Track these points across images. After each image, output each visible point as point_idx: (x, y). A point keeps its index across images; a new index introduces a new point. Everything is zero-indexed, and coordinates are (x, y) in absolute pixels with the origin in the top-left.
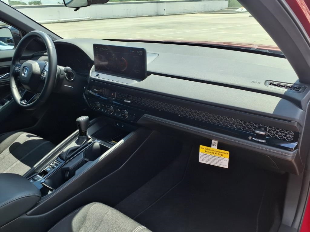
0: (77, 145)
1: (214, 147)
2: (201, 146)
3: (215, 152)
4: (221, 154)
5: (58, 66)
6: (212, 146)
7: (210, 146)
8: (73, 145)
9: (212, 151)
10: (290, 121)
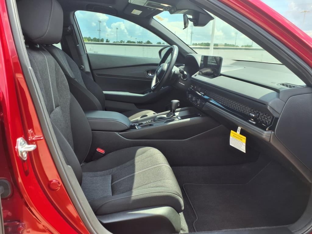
0: (166, 117)
1: (238, 132)
2: (232, 131)
3: (238, 137)
4: (241, 139)
5: (174, 66)
6: (237, 131)
7: (236, 132)
8: (165, 116)
9: (237, 136)
10: (265, 104)
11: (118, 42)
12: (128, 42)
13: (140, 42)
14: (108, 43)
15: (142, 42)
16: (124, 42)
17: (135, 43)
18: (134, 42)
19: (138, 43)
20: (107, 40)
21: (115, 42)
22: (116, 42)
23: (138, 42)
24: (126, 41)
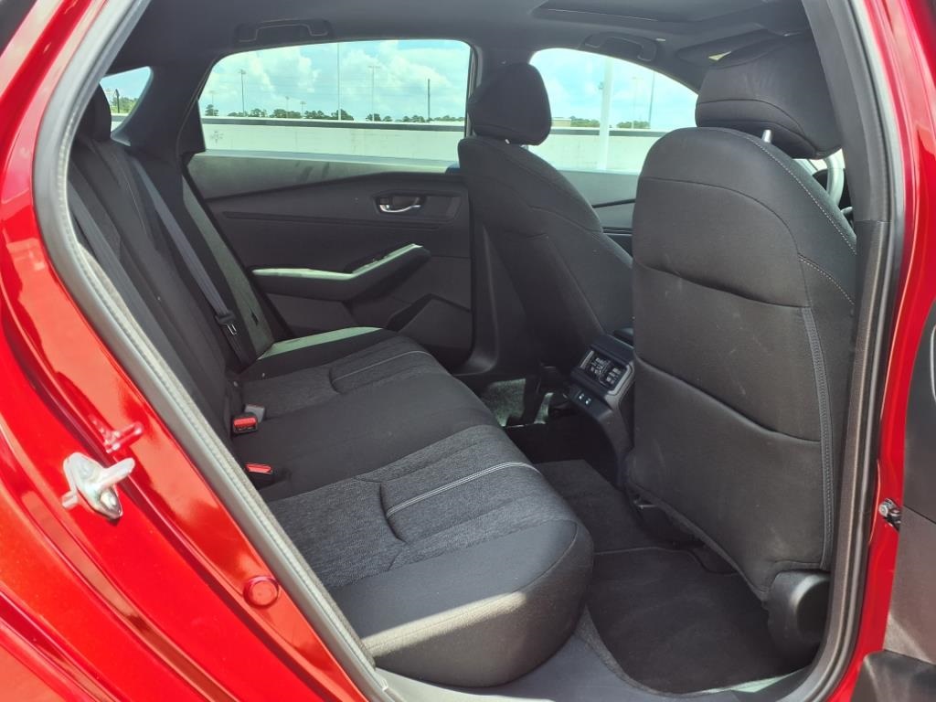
11: (247, 115)
12: (278, 113)
13: (313, 115)
14: (214, 117)
15: (320, 115)
16: (263, 114)
17: (300, 117)
18: (297, 115)
19: (308, 117)
20: (210, 106)
21: (234, 114)
22: (240, 115)
23: (307, 112)
24: (270, 112)
